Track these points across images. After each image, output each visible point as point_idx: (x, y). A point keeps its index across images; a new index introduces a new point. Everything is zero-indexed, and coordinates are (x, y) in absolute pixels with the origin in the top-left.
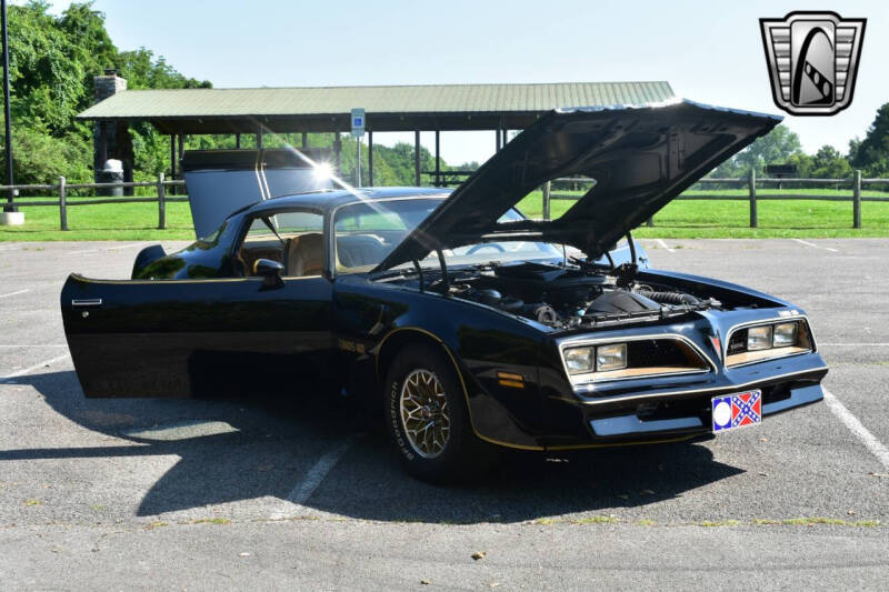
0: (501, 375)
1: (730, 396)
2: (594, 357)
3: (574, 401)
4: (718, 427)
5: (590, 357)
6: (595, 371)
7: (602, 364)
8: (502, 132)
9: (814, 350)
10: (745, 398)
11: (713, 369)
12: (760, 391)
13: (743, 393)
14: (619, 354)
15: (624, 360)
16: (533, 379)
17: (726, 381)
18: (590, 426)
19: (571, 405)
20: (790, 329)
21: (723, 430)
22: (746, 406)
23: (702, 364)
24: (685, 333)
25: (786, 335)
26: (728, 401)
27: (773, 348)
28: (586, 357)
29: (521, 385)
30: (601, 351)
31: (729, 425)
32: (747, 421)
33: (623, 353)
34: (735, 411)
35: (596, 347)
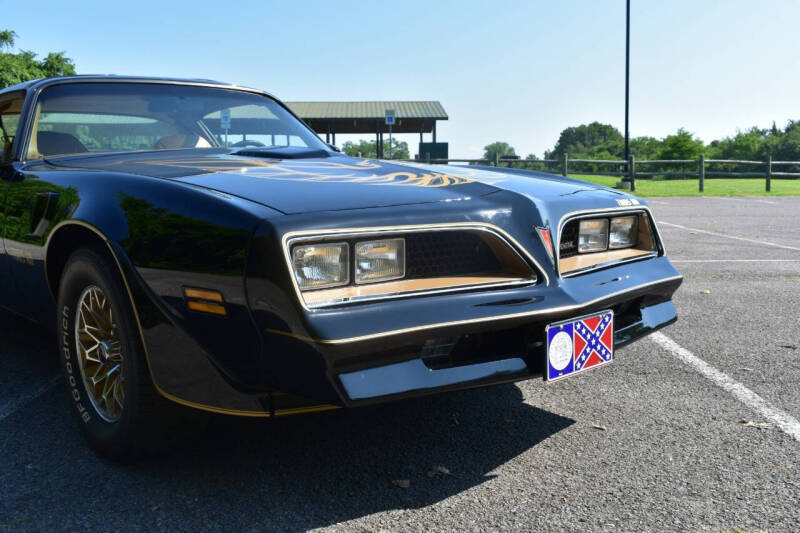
0: (191, 293)
1: (572, 321)
2: (350, 259)
3: (309, 340)
4: (555, 373)
5: (343, 259)
6: (352, 283)
7: (364, 271)
8: (331, 135)
9: (661, 253)
10: (592, 324)
11: (541, 279)
12: (611, 313)
13: (590, 316)
14: (392, 256)
15: (401, 266)
16: (238, 299)
17: (562, 297)
18: (340, 384)
19: (305, 344)
20: (628, 225)
21: (561, 377)
22: (593, 336)
23: (526, 270)
24: (497, 221)
25: (623, 233)
26: (568, 329)
27: (608, 250)
28: (335, 259)
29: (221, 311)
30: (362, 250)
31: (569, 369)
32: (594, 360)
33: (399, 254)
34: (579, 345)
35: (352, 242)
